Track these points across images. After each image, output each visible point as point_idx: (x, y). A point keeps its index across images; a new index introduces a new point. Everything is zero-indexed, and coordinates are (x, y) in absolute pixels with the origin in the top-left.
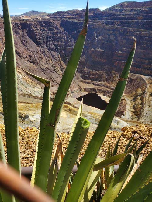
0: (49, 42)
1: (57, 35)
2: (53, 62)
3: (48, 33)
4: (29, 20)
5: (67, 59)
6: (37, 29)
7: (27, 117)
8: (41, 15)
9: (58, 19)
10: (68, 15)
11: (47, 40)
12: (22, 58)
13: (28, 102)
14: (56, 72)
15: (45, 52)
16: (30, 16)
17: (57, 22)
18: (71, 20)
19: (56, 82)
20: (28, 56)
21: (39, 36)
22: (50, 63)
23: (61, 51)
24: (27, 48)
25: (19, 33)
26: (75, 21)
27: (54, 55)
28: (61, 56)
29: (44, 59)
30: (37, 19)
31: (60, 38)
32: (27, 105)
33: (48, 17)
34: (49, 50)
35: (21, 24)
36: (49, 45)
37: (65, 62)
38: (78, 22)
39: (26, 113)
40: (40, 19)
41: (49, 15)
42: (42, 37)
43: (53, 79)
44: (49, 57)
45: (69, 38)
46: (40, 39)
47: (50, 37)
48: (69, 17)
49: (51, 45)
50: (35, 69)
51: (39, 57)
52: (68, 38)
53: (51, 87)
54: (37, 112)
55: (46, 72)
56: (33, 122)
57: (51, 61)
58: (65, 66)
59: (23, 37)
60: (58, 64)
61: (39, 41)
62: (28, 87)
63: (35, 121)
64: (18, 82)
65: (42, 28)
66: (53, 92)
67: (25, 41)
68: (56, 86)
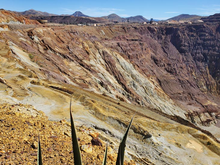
0: (196, 50)
1: (209, 42)
2: (197, 74)
3: (197, 39)
4: (176, 25)
5: (218, 72)
6: (184, 35)
7: (149, 136)
8: (192, 19)
9: (215, 23)
11: (193, 48)
12: (158, 66)
13: (154, 118)
14: (199, 88)
15: (188, 61)
17: (212, 27)
19: (196, 100)
20: (166, 65)
21: (184, 42)
22: (192, 75)
23: (211, 62)
24: (167, 55)
25: (162, 39)
27: (199, 66)
28: (209, 68)
29: (185, 69)
30: (186, 23)
31: (213, 46)
32: (152, 121)
33: (201, 21)
34: (194, 59)
35: (166, 29)
36: (196, 53)
37: (214, 76)
39: (148, 131)
40: (190, 23)
41: (202, 18)
42: (189, 43)
43: (193, 95)
44: (192, 68)
46: (185, 46)
47: (199, 44)
49: (199, 53)
50: (171, 80)
51: (179, 66)
53: (188, 105)
54: (162, 134)
55: (184, 86)
56: (155, 145)
57: (194, 72)
58: (213, 81)
59: (165, 42)
60: (204, 78)
61: (184, 48)
62: (159, 100)
63: (157, 144)
64: (148, 93)
65: (191, 33)
66: (189, 112)
67: (166, 47)
68: (194, 105)
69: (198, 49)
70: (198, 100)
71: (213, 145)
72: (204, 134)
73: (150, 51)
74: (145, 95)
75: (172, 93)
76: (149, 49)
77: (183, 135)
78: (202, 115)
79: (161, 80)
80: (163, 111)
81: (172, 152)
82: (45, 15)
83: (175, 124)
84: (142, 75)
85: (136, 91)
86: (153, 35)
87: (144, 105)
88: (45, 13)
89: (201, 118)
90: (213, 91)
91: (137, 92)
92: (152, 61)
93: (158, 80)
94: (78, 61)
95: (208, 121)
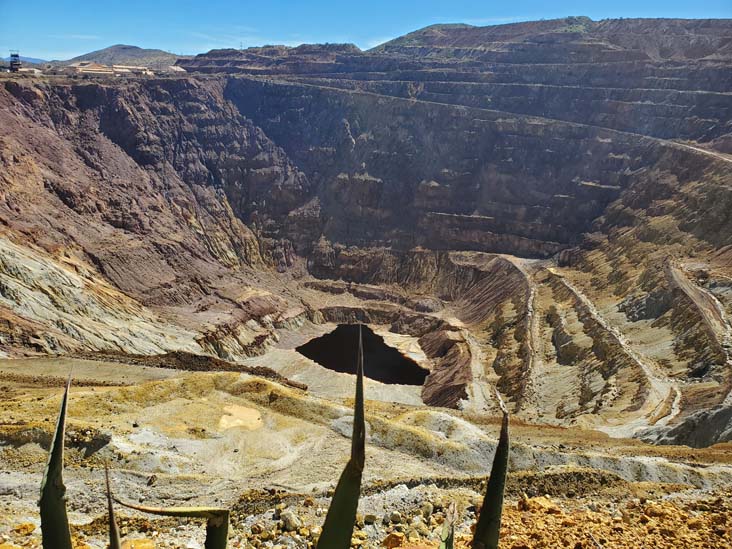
1: (214, 127)
2: (202, 221)
3: (181, 121)
4: (106, 78)
5: (254, 208)
6: (140, 110)
7: (103, 441)
8: (154, 60)
9: (216, 75)
10: (251, 64)
11: (176, 147)
12: (79, 212)
13: (106, 379)
14: (217, 258)
15: (170, 188)
16: (110, 65)
17: (212, 86)
18: (263, 79)
19: (216, 294)
21: (145, 131)
22: (190, 226)
23: (230, 182)
24: (102, 174)
25: (68, 122)
26: (277, 82)
27: (203, 199)
28: (230, 200)
29: (166, 211)
30: (138, 73)
31: (227, 139)
32: (102, 391)
34: (185, 180)
35: (76, 90)
36: (186, 162)
37: (246, 220)
38: (286, 86)
39: (97, 426)
40: (149, 73)
41: (180, 62)
42: (158, 134)
43: (205, 282)
44: (186, 205)
45: (259, 140)
46: (150, 143)
47: (189, 136)
48: (252, 68)
49: (194, 162)
50: (132, 249)
51: (147, 205)
52: (252, 137)
53: (197, 312)
54: (143, 418)
55: (176, 261)
56: (127, 462)
57: (193, 217)
58: (248, 235)
59: (83, 135)
60: (223, 228)
61: (148, 149)
62: (109, 320)
63: (136, 456)
64: (65, 304)
65: (157, 105)
66: (205, 331)
67: (91, 150)
68: (215, 307)
69: (188, 149)
70: (220, 291)
71: (282, 397)
72: (258, 379)
73: (35, 166)
74: (54, 314)
75: (144, 288)
76: (29, 158)
77: (204, 399)
78: (240, 328)
79: (100, 255)
80: (129, 349)
81: (186, 460)
83: (176, 377)
84: (25, 250)
85: (18, 310)
86: (32, 112)
87: (58, 348)
89: (240, 338)
90: (254, 258)
91: (25, 312)
92: (53, 197)
93: (91, 256)
95: (259, 341)
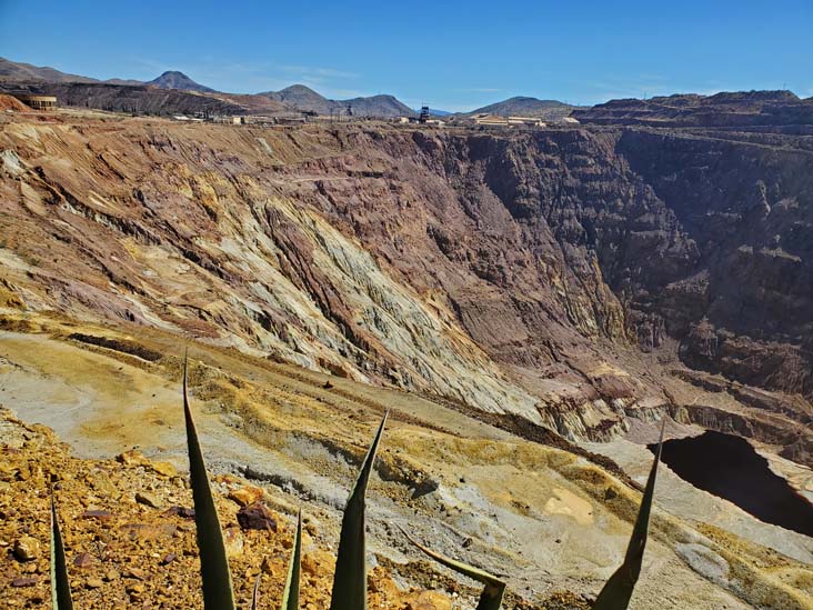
0: (562, 208)
1: (598, 183)
2: (566, 282)
3: (565, 175)
4: (500, 130)
5: (627, 275)
6: (526, 161)
7: (429, 487)
8: (547, 112)
9: (610, 127)
10: (652, 115)
11: (554, 200)
12: (451, 259)
13: (445, 426)
14: (573, 323)
15: (539, 243)
16: (506, 117)
17: (605, 139)
18: (665, 132)
19: (567, 363)
20: (473, 254)
21: (526, 184)
22: (553, 285)
23: (604, 244)
24: (477, 224)
25: (458, 172)
26: (680, 135)
27: (572, 259)
28: (600, 262)
29: (531, 267)
30: (531, 124)
31: (609, 196)
32: (438, 436)
33: (573, 120)
34: (557, 237)
35: (471, 141)
36: (562, 218)
37: (615, 286)
38: (690, 141)
39: (427, 470)
40: (542, 124)
41: (576, 113)
42: (538, 187)
43: (557, 347)
44: (553, 263)
45: (647, 200)
46: (528, 196)
47: (570, 191)
48: (653, 120)
49: (570, 218)
50: (491, 301)
51: (513, 259)
52: (639, 197)
53: (543, 378)
54: (470, 476)
55: (531, 320)
56: (448, 515)
57: (557, 277)
58: (614, 303)
59: (468, 184)
60: (587, 292)
61: (526, 202)
62: (457, 366)
63: (456, 512)
64: (422, 344)
65: (544, 157)
66: (548, 400)
67: (472, 200)
68: (563, 377)
69: (566, 203)
70: (571, 361)
71: (621, 497)
72: (597, 468)
73: (423, 211)
74: (412, 352)
75: (496, 343)
76: (419, 204)
77: (534, 474)
78: (587, 405)
79: (461, 304)
80: (470, 401)
81: (504, 533)
82: (47, 79)
83: (510, 441)
84: (400, 288)
85: (385, 342)
86: (429, 161)
87: (410, 384)
88: (45, 70)
89: (584, 416)
90: (616, 331)
91: (390, 344)
92: (432, 242)
93: (453, 302)
94: (176, 243)
95: (606, 426)
